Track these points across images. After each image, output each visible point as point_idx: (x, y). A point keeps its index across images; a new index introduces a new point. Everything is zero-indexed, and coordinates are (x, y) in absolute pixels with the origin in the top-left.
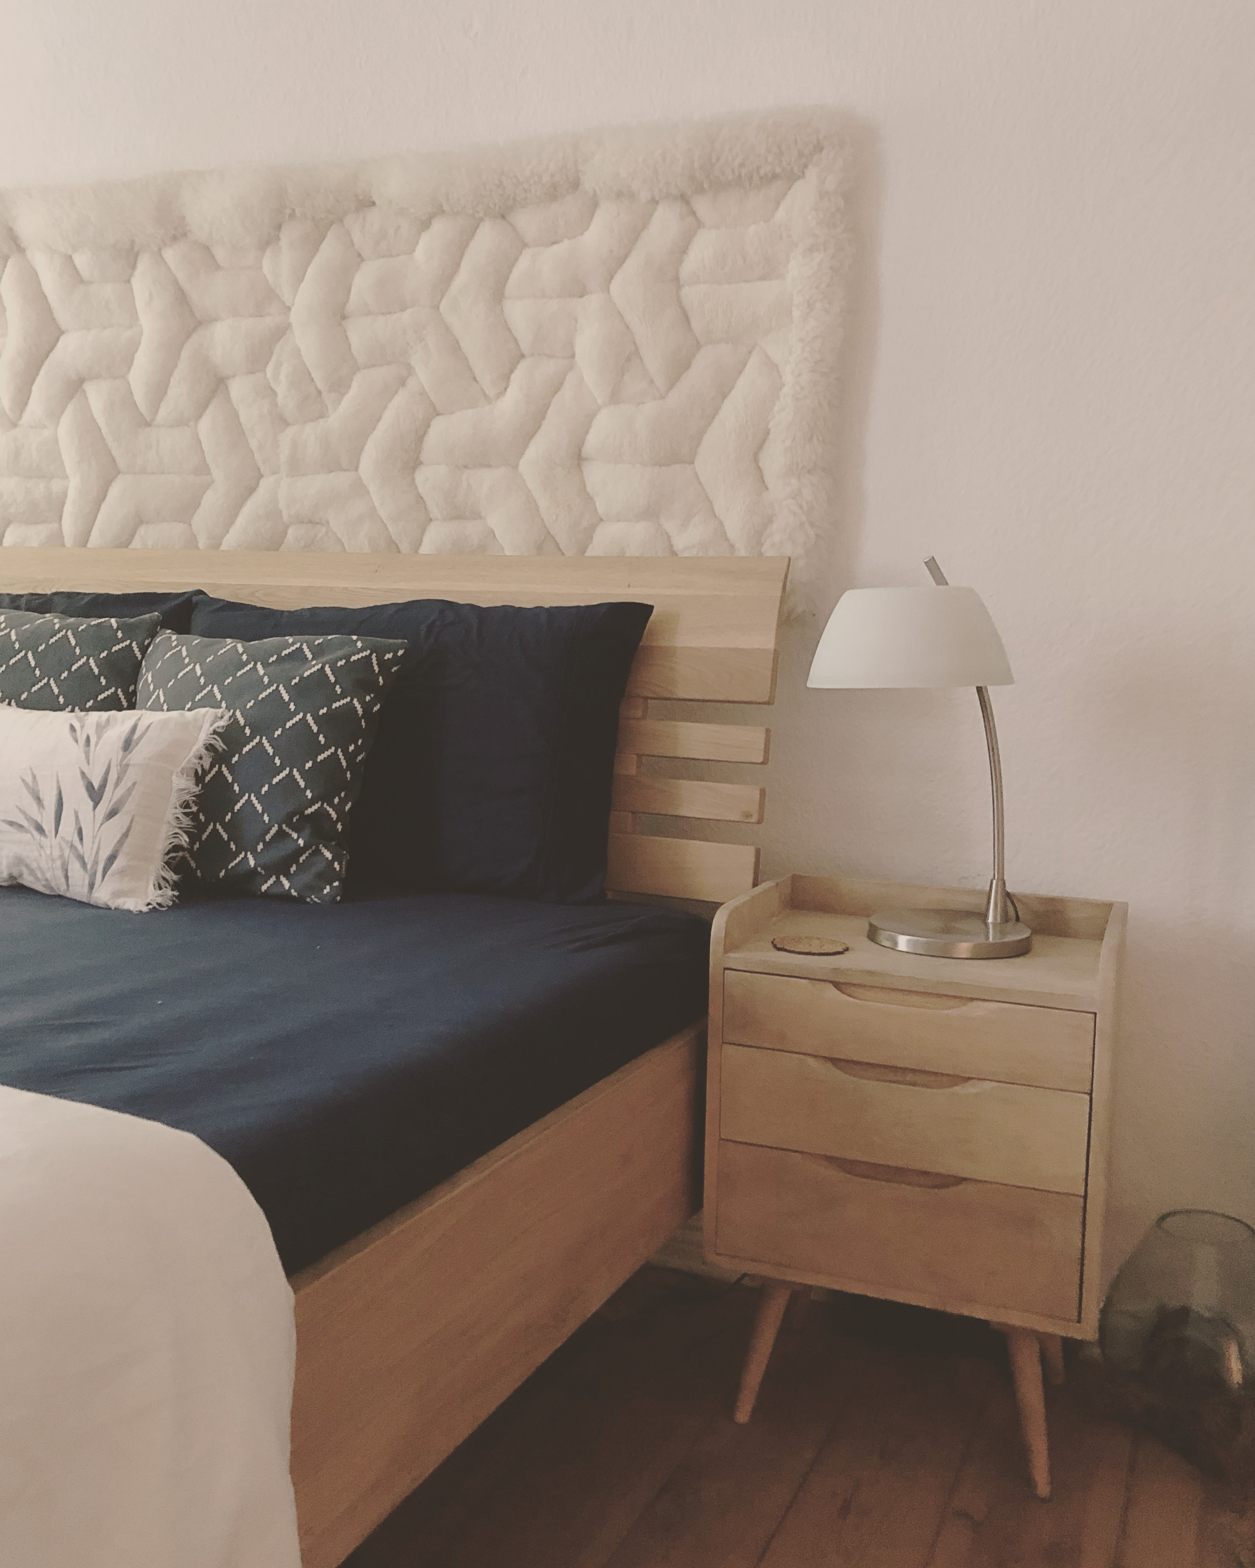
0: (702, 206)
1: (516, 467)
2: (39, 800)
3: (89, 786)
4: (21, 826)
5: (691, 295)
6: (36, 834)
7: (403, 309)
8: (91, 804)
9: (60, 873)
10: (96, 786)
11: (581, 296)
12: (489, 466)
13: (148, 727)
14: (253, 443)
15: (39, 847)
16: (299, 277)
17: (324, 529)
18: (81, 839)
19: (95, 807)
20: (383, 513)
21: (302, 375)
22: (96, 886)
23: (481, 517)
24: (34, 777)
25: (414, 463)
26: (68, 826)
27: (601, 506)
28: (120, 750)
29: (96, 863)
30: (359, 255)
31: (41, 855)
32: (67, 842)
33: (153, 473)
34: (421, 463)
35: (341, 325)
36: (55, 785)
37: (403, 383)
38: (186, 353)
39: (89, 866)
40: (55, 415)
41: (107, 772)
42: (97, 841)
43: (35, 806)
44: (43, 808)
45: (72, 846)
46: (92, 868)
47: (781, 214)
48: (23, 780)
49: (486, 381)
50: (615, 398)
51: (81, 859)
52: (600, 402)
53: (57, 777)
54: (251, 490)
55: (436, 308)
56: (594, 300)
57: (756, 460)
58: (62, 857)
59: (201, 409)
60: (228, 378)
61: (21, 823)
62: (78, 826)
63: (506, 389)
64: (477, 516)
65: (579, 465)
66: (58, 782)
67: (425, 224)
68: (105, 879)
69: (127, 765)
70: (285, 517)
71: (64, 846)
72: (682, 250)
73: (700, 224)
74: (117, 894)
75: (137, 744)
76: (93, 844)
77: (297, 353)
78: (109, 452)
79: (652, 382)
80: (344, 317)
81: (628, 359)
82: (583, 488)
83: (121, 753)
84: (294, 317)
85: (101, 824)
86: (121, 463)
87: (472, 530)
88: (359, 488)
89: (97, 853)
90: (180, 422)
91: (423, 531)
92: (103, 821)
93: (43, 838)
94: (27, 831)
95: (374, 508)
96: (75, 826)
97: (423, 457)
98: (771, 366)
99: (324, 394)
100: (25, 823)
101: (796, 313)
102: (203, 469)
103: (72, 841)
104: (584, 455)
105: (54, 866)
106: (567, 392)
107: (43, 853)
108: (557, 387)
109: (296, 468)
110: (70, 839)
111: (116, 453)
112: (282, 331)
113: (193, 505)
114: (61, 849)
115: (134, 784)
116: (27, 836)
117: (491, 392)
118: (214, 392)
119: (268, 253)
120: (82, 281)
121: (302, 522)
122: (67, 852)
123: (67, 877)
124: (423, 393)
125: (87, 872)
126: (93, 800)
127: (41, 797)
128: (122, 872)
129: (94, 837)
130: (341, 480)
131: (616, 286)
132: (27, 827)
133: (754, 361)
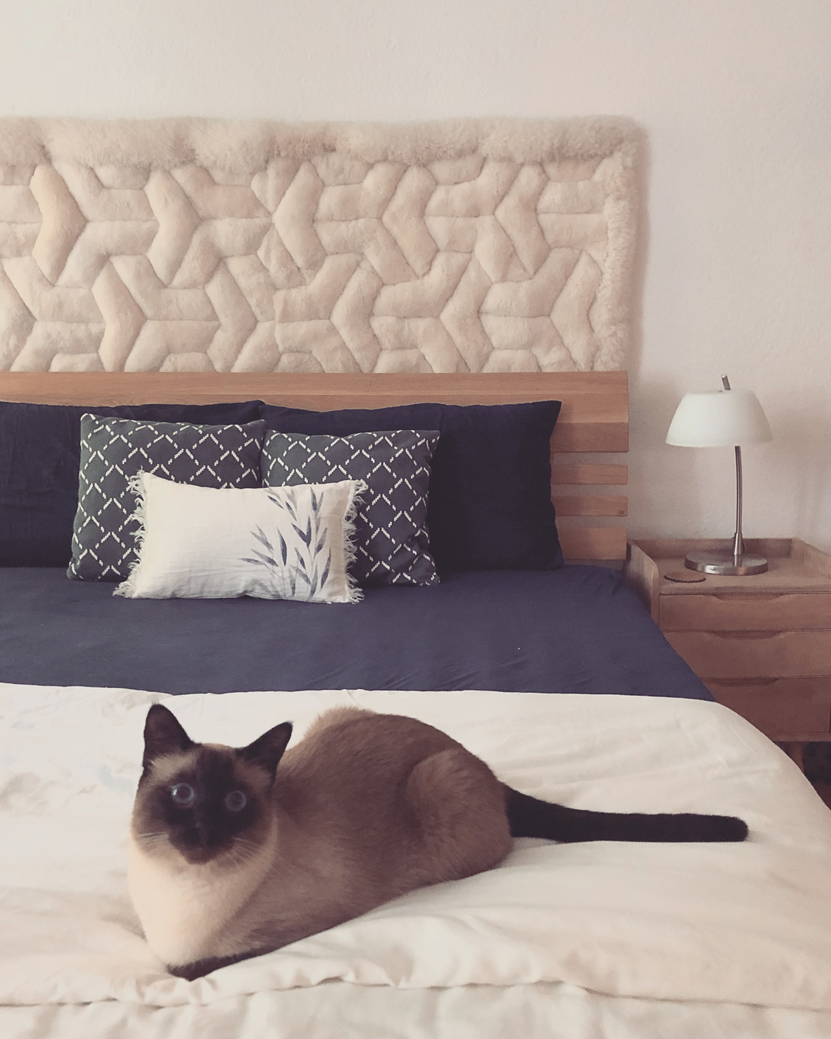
0: (552, 170)
1: (437, 317)
2: (268, 545)
3: (301, 533)
4: (256, 561)
5: (545, 219)
6: (269, 565)
7: (357, 219)
8: (305, 544)
9: (289, 587)
10: (305, 533)
11: (476, 217)
12: (420, 317)
13: (322, 494)
14: (252, 302)
15: (272, 572)
16: (281, 194)
17: (307, 356)
18: (304, 565)
19: (308, 545)
20: (351, 345)
21: (287, 257)
22: (316, 592)
23: (416, 348)
24: (260, 530)
25: (370, 314)
26: (292, 557)
27: (495, 341)
28: (312, 510)
29: (316, 577)
30: (323, 183)
31: (274, 577)
32: (294, 568)
33: (173, 320)
34: (374, 314)
35: (312, 227)
36: (278, 535)
37: (358, 265)
38: (196, 240)
39: (311, 580)
40: (90, 280)
41: (309, 523)
42: (314, 565)
43: (265, 548)
44: (272, 549)
45: (298, 570)
46: (313, 580)
47: (597, 177)
48: (253, 534)
49: (418, 265)
50: (504, 278)
51: (305, 577)
52: (493, 280)
53: (278, 531)
54: (252, 330)
55: (380, 218)
56: (486, 221)
57: (588, 315)
58: (291, 576)
59: (209, 277)
60: (227, 257)
61: (257, 559)
62: (300, 558)
63: (430, 269)
64: (414, 346)
65: (479, 318)
66: (279, 532)
67: (370, 166)
68: (323, 587)
69: (320, 518)
70: (281, 348)
71: (292, 570)
72: (540, 192)
73: (548, 179)
74: (331, 595)
75: (320, 505)
76: (312, 566)
77: (281, 243)
78: (138, 306)
79: (525, 269)
80: (313, 221)
81: (511, 256)
82: (483, 331)
83: (313, 512)
84: (277, 218)
85: (315, 555)
86: (148, 312)
87: (411, 356)
88: (333, 330)
89: (316, 571)
90: (192, 285)
91: (378, 356)
92: (315, 553)
93: (275, 567)
94: (261, 564)
95: (344, 343)
96: (297, 558)
97: (376, 311)
98: (594, 262)
99: (303, 271)
100: (259, 559)
101: (611, 234)
102: (214, 316)
103: (297, 566)
104: (482, 309)
105: (285, 582)
106: (471, 274)
107: (275, 576)
108: (463, 270)
109: (286, 317)
110: (296, 566)
111: (143, 305)
112: (267, 228)
113: (209, 340)
114: (290, 572)
115: (326, 529)
116: (262, 567)
117: (420, 271)
118: (217, 267)
119: (257, 177)
120: (103, 186)
121: (292, 352)
122: (294, 573)
123: (294, 588)
124: (374, 271)
125: (310, 584)
126: (305, 541)
127: (269, 542)
128: (332, 581)
129: (312, 563)
130: (320, 325)
131: (500, 213)
132: (263, 562)
133: (584, 259)
